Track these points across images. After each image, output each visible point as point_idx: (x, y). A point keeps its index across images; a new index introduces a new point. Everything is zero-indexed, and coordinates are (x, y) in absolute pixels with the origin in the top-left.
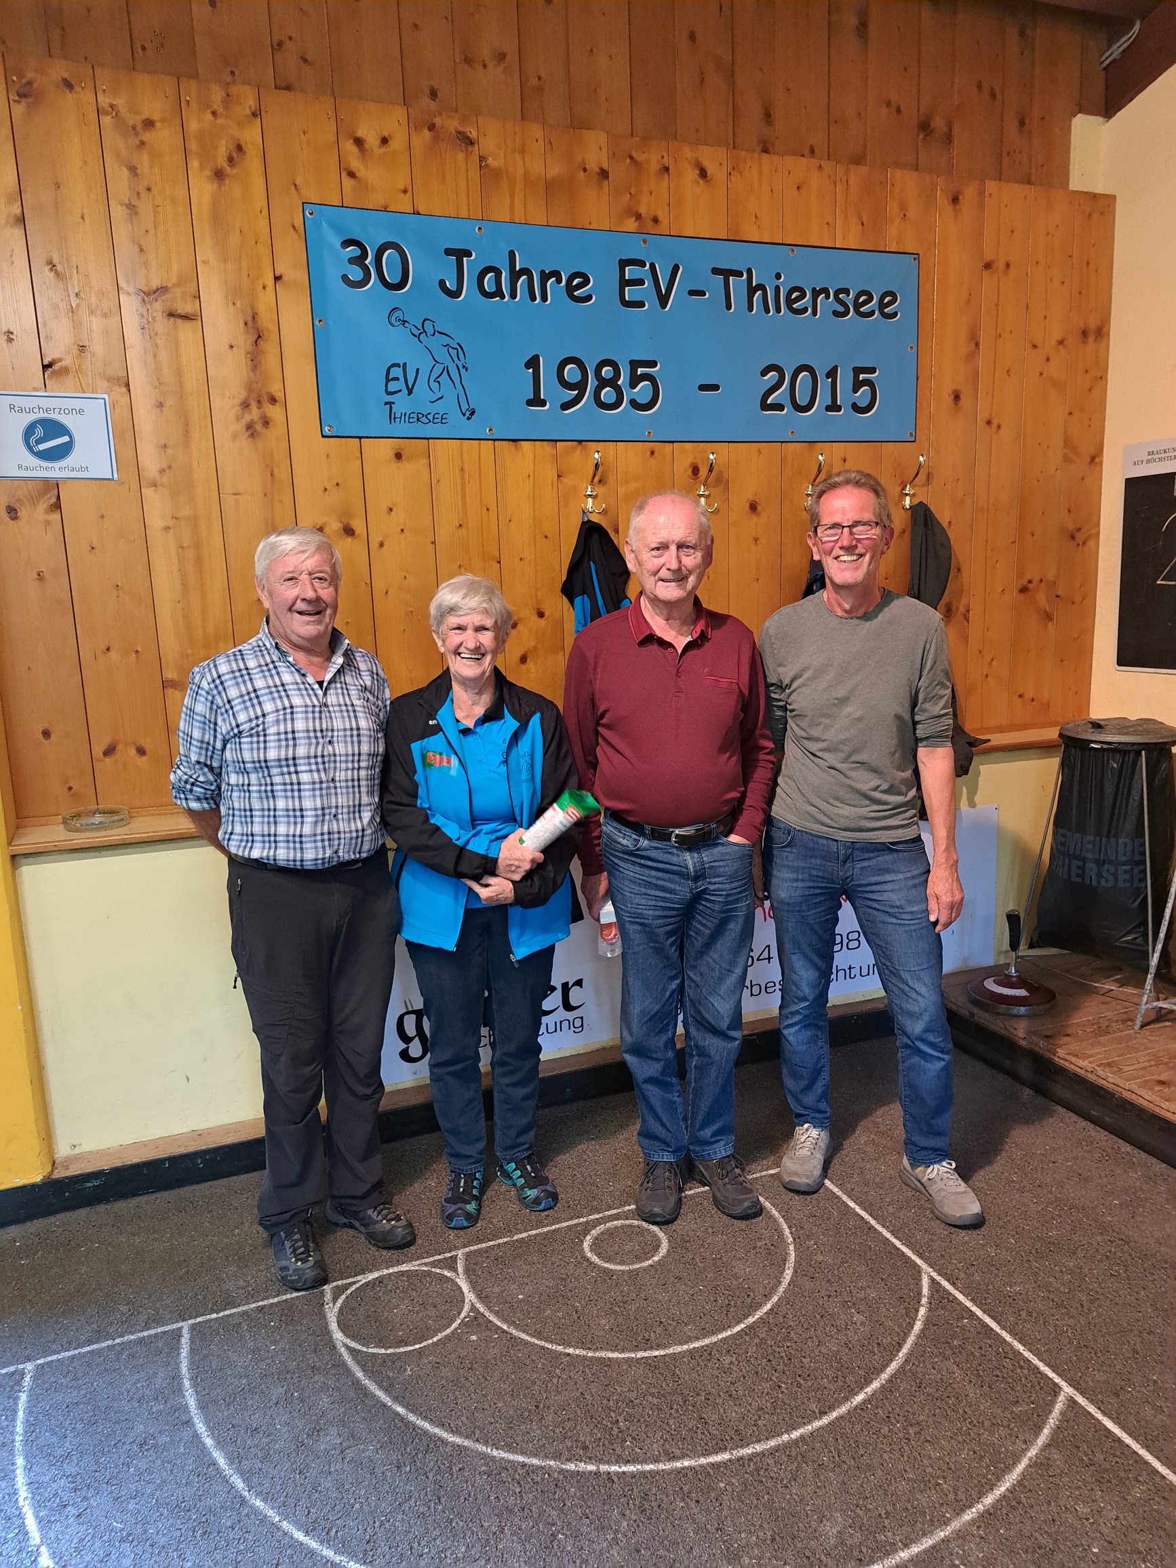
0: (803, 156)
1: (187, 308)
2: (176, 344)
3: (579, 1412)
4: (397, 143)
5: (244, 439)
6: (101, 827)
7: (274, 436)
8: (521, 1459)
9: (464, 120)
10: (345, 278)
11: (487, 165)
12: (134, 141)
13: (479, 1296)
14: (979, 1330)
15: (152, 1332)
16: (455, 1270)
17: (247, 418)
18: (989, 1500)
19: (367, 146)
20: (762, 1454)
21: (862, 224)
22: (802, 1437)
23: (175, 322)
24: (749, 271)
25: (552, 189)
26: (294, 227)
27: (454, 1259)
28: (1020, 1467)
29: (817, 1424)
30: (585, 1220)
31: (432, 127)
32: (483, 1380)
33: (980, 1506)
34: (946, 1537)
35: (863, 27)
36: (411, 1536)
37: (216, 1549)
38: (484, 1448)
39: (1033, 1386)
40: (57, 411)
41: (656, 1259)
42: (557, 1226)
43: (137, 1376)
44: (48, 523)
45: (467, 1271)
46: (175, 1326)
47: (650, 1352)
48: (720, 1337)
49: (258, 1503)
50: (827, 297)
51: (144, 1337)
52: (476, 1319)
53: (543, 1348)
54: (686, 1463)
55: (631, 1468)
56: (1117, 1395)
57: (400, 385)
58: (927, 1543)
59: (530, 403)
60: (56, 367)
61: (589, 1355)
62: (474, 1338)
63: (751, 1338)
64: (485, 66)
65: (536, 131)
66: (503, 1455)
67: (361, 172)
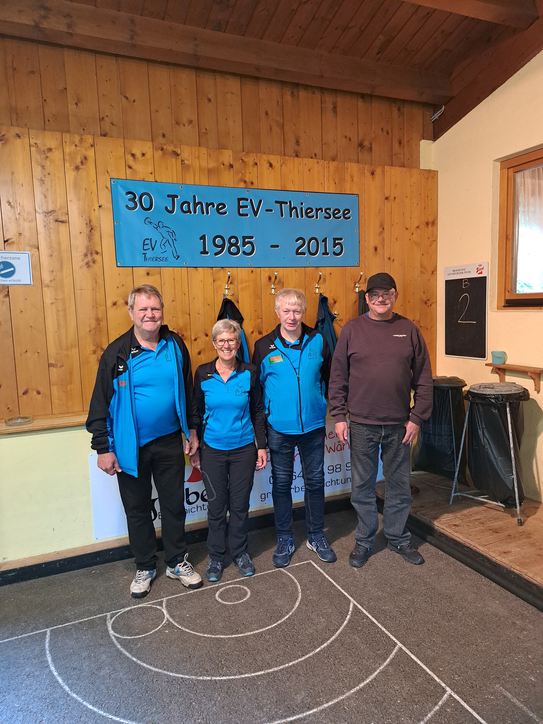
0: (312, 158)
1: (64, 218)
2: (58, 232)
3: (206, 658)
4: (149, 155)
5: (85, 268)
6: (21, 424)
7: (96, 268)
8: (181, 676)
9: (175, 146)
10: (127, 206)
11: (184, 163)
12: (43, 156)
13: (171, 616)
14: (369, 623)
15: (35, 633)
16: (162, 606)
17: (86, 260)
18: (362, 685)
19: (136, 157)
20: (277, 671)
21: (335, 183)
22: (293, 665)
23: (58, 224)
24: (290, 202)
25: (210, 171)
26: (107, 187)
27: (162, 602)
28: (376, 673)
29: (300, 660)
30: (218, 585)
31: (162, 149)
32: (169, 647)
33: (358, 688)
34: (343, 699)
35: (335, 108)
36: (135, 705)
37: (56, 713)
38: (167, 673)
39: (386, 644)
40: (9, 258)
41: (245, 600)
42: (206, 588)
43: (27, 650)
44: (3, 302)
45: (167, 606)
46: (44, 630)
47: (237, 635)
48: (266, 628)
49: (74, 695)
50: (322, 211)
51: (31, 635)
52: (169, 624)
53: (195, 635)
54: (246, 676)
55: (224, 678)
56: (418, 646)
57: (149, 246)
58: (336, 701)
59: (202, 253)
60: (9, 242)
61: (213, 637)
62: (167, 631)
63: (279, 629)
64: (184, 125)
65: (203, 150)
66: (174, 674)
67: (134, 167)
